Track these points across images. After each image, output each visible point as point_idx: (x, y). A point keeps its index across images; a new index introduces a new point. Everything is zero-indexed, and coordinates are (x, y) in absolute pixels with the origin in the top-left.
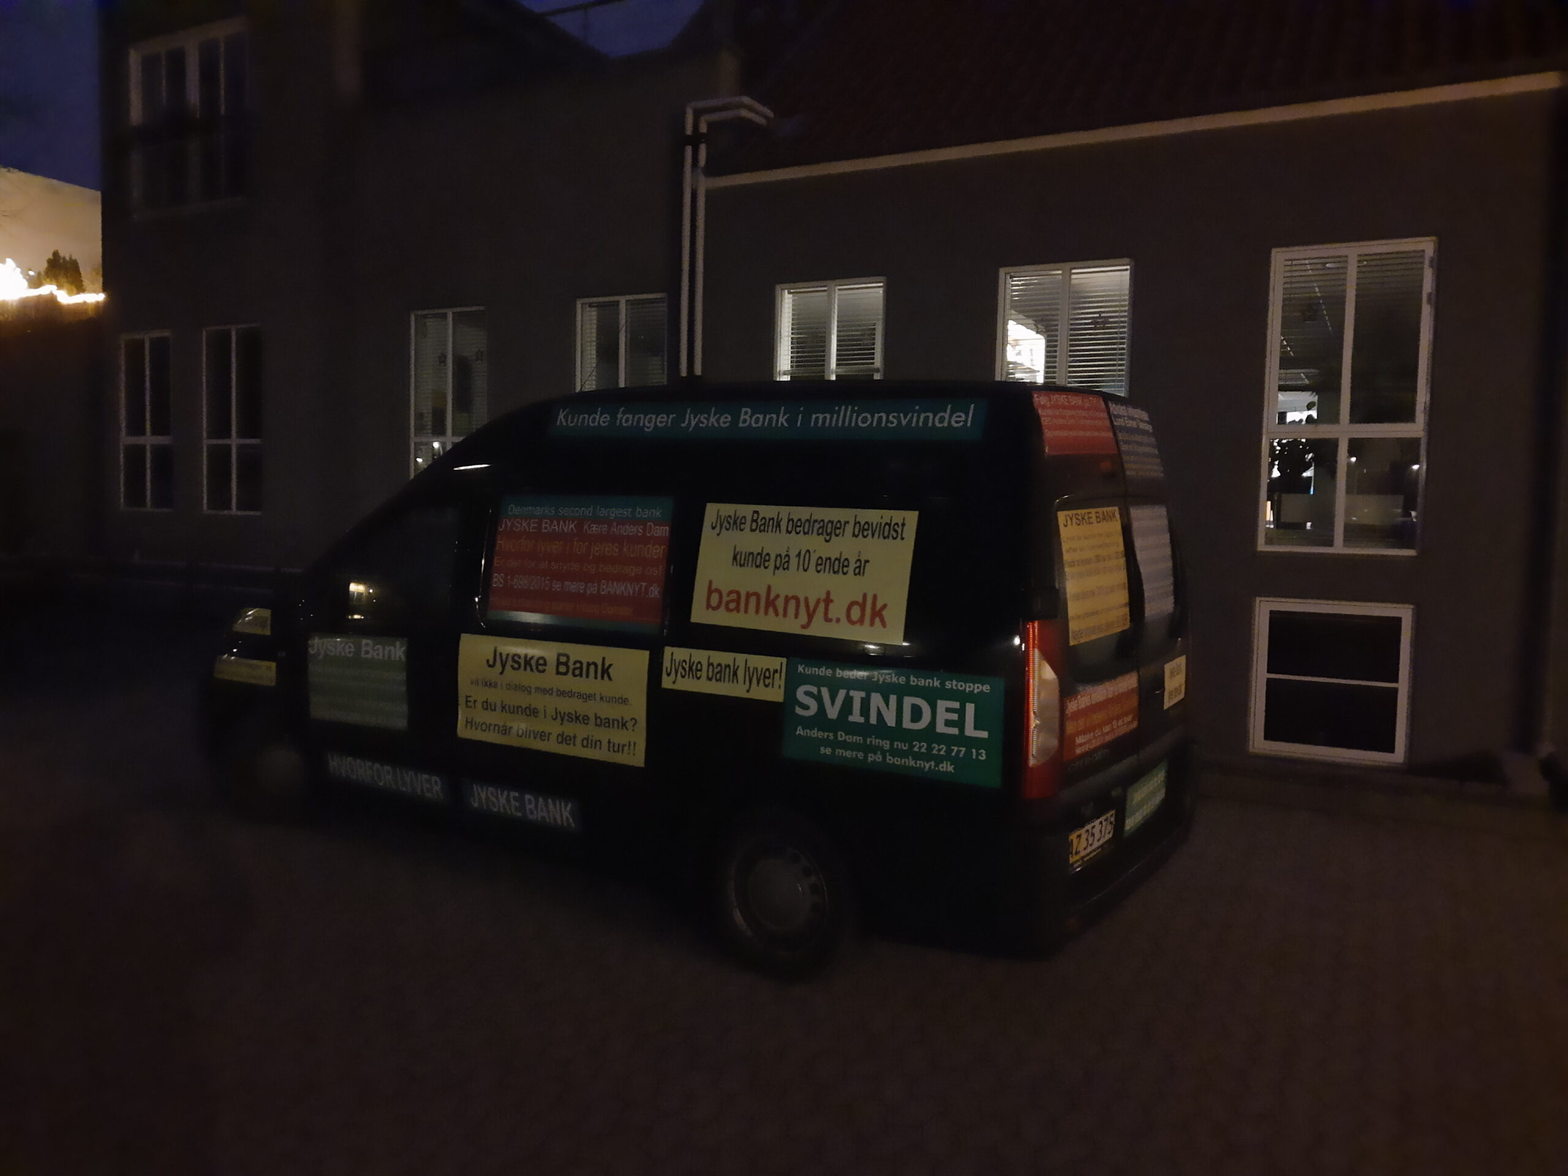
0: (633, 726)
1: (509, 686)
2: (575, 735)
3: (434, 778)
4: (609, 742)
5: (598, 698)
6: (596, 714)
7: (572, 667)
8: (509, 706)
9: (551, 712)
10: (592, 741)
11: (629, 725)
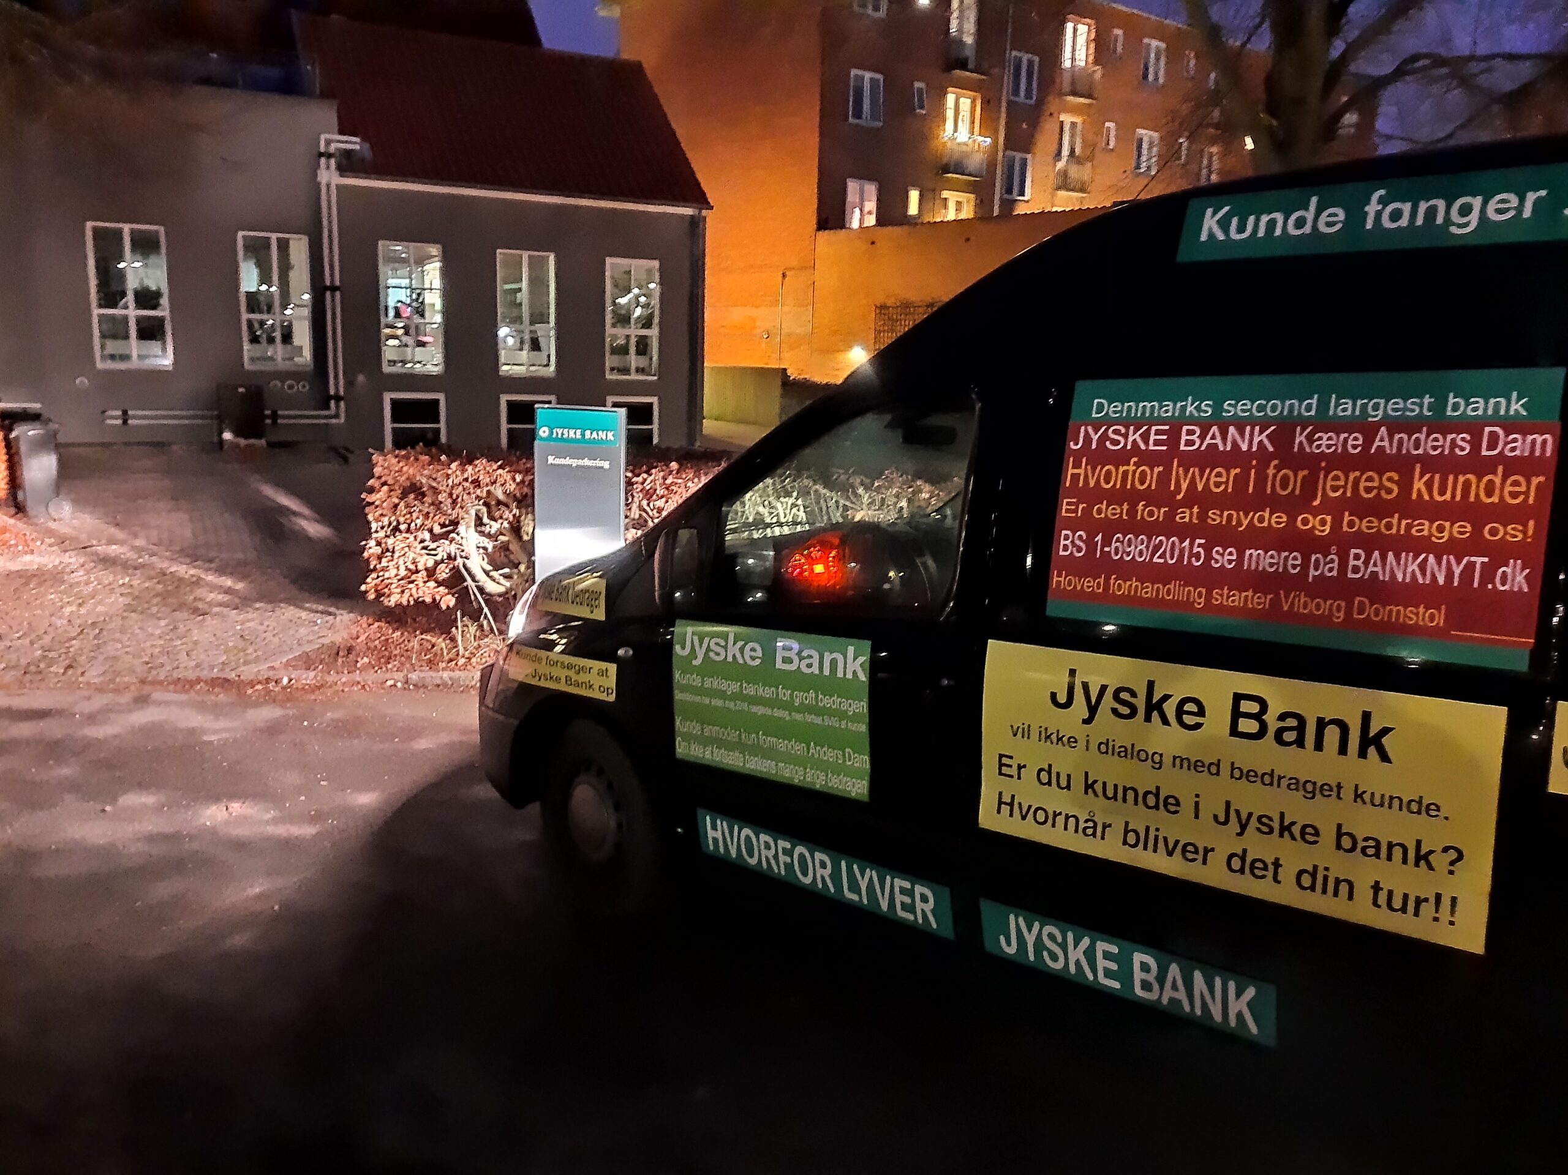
0: (1452, 863)
1: (1105, 748)
2: (1277, 860)
3: (919, 889)
4: (1376, 888)
5: (1348, 793)
6: (1339, 826)
7: (1273, 725)
8: (1104, 784)
9: (1213, 806)
10: (1326, 878)
11: (1440, 861)
